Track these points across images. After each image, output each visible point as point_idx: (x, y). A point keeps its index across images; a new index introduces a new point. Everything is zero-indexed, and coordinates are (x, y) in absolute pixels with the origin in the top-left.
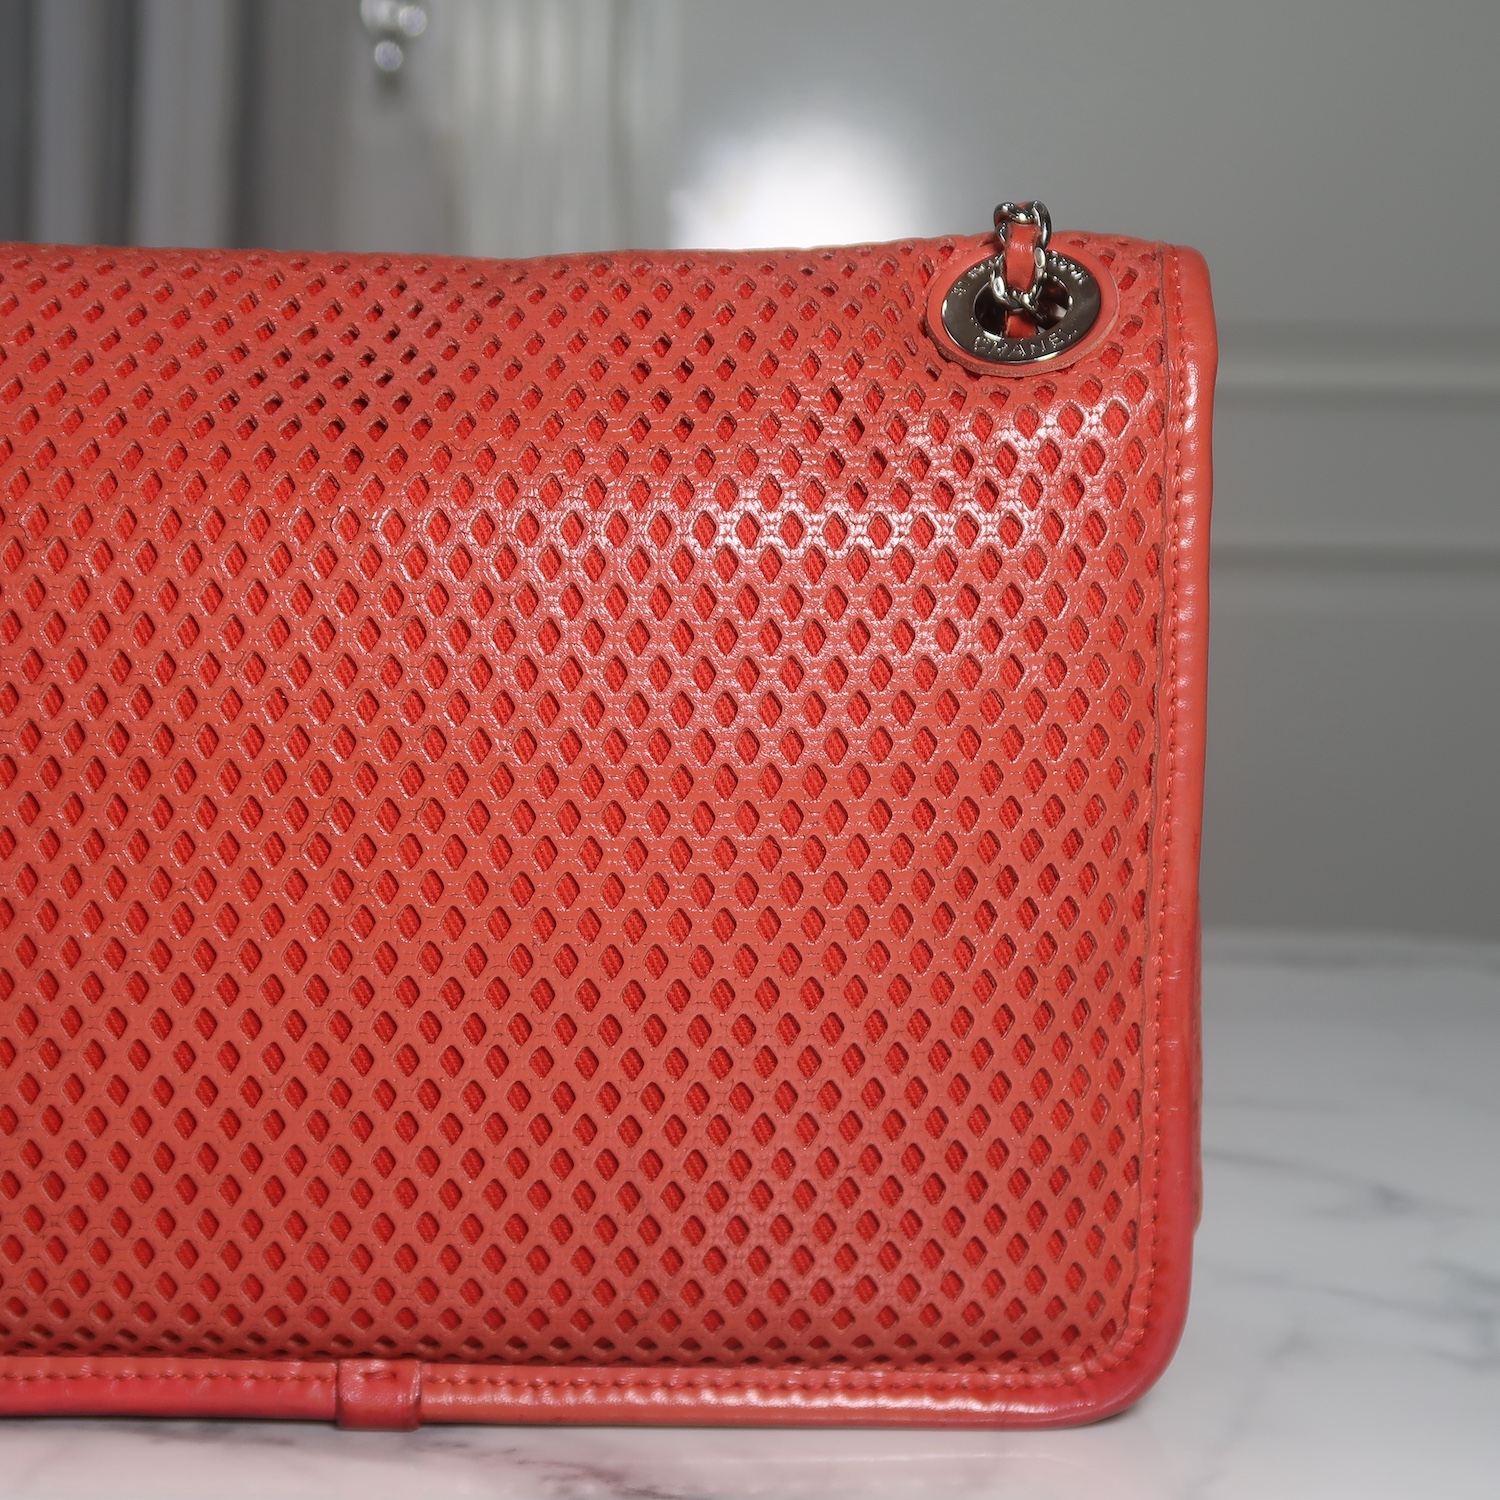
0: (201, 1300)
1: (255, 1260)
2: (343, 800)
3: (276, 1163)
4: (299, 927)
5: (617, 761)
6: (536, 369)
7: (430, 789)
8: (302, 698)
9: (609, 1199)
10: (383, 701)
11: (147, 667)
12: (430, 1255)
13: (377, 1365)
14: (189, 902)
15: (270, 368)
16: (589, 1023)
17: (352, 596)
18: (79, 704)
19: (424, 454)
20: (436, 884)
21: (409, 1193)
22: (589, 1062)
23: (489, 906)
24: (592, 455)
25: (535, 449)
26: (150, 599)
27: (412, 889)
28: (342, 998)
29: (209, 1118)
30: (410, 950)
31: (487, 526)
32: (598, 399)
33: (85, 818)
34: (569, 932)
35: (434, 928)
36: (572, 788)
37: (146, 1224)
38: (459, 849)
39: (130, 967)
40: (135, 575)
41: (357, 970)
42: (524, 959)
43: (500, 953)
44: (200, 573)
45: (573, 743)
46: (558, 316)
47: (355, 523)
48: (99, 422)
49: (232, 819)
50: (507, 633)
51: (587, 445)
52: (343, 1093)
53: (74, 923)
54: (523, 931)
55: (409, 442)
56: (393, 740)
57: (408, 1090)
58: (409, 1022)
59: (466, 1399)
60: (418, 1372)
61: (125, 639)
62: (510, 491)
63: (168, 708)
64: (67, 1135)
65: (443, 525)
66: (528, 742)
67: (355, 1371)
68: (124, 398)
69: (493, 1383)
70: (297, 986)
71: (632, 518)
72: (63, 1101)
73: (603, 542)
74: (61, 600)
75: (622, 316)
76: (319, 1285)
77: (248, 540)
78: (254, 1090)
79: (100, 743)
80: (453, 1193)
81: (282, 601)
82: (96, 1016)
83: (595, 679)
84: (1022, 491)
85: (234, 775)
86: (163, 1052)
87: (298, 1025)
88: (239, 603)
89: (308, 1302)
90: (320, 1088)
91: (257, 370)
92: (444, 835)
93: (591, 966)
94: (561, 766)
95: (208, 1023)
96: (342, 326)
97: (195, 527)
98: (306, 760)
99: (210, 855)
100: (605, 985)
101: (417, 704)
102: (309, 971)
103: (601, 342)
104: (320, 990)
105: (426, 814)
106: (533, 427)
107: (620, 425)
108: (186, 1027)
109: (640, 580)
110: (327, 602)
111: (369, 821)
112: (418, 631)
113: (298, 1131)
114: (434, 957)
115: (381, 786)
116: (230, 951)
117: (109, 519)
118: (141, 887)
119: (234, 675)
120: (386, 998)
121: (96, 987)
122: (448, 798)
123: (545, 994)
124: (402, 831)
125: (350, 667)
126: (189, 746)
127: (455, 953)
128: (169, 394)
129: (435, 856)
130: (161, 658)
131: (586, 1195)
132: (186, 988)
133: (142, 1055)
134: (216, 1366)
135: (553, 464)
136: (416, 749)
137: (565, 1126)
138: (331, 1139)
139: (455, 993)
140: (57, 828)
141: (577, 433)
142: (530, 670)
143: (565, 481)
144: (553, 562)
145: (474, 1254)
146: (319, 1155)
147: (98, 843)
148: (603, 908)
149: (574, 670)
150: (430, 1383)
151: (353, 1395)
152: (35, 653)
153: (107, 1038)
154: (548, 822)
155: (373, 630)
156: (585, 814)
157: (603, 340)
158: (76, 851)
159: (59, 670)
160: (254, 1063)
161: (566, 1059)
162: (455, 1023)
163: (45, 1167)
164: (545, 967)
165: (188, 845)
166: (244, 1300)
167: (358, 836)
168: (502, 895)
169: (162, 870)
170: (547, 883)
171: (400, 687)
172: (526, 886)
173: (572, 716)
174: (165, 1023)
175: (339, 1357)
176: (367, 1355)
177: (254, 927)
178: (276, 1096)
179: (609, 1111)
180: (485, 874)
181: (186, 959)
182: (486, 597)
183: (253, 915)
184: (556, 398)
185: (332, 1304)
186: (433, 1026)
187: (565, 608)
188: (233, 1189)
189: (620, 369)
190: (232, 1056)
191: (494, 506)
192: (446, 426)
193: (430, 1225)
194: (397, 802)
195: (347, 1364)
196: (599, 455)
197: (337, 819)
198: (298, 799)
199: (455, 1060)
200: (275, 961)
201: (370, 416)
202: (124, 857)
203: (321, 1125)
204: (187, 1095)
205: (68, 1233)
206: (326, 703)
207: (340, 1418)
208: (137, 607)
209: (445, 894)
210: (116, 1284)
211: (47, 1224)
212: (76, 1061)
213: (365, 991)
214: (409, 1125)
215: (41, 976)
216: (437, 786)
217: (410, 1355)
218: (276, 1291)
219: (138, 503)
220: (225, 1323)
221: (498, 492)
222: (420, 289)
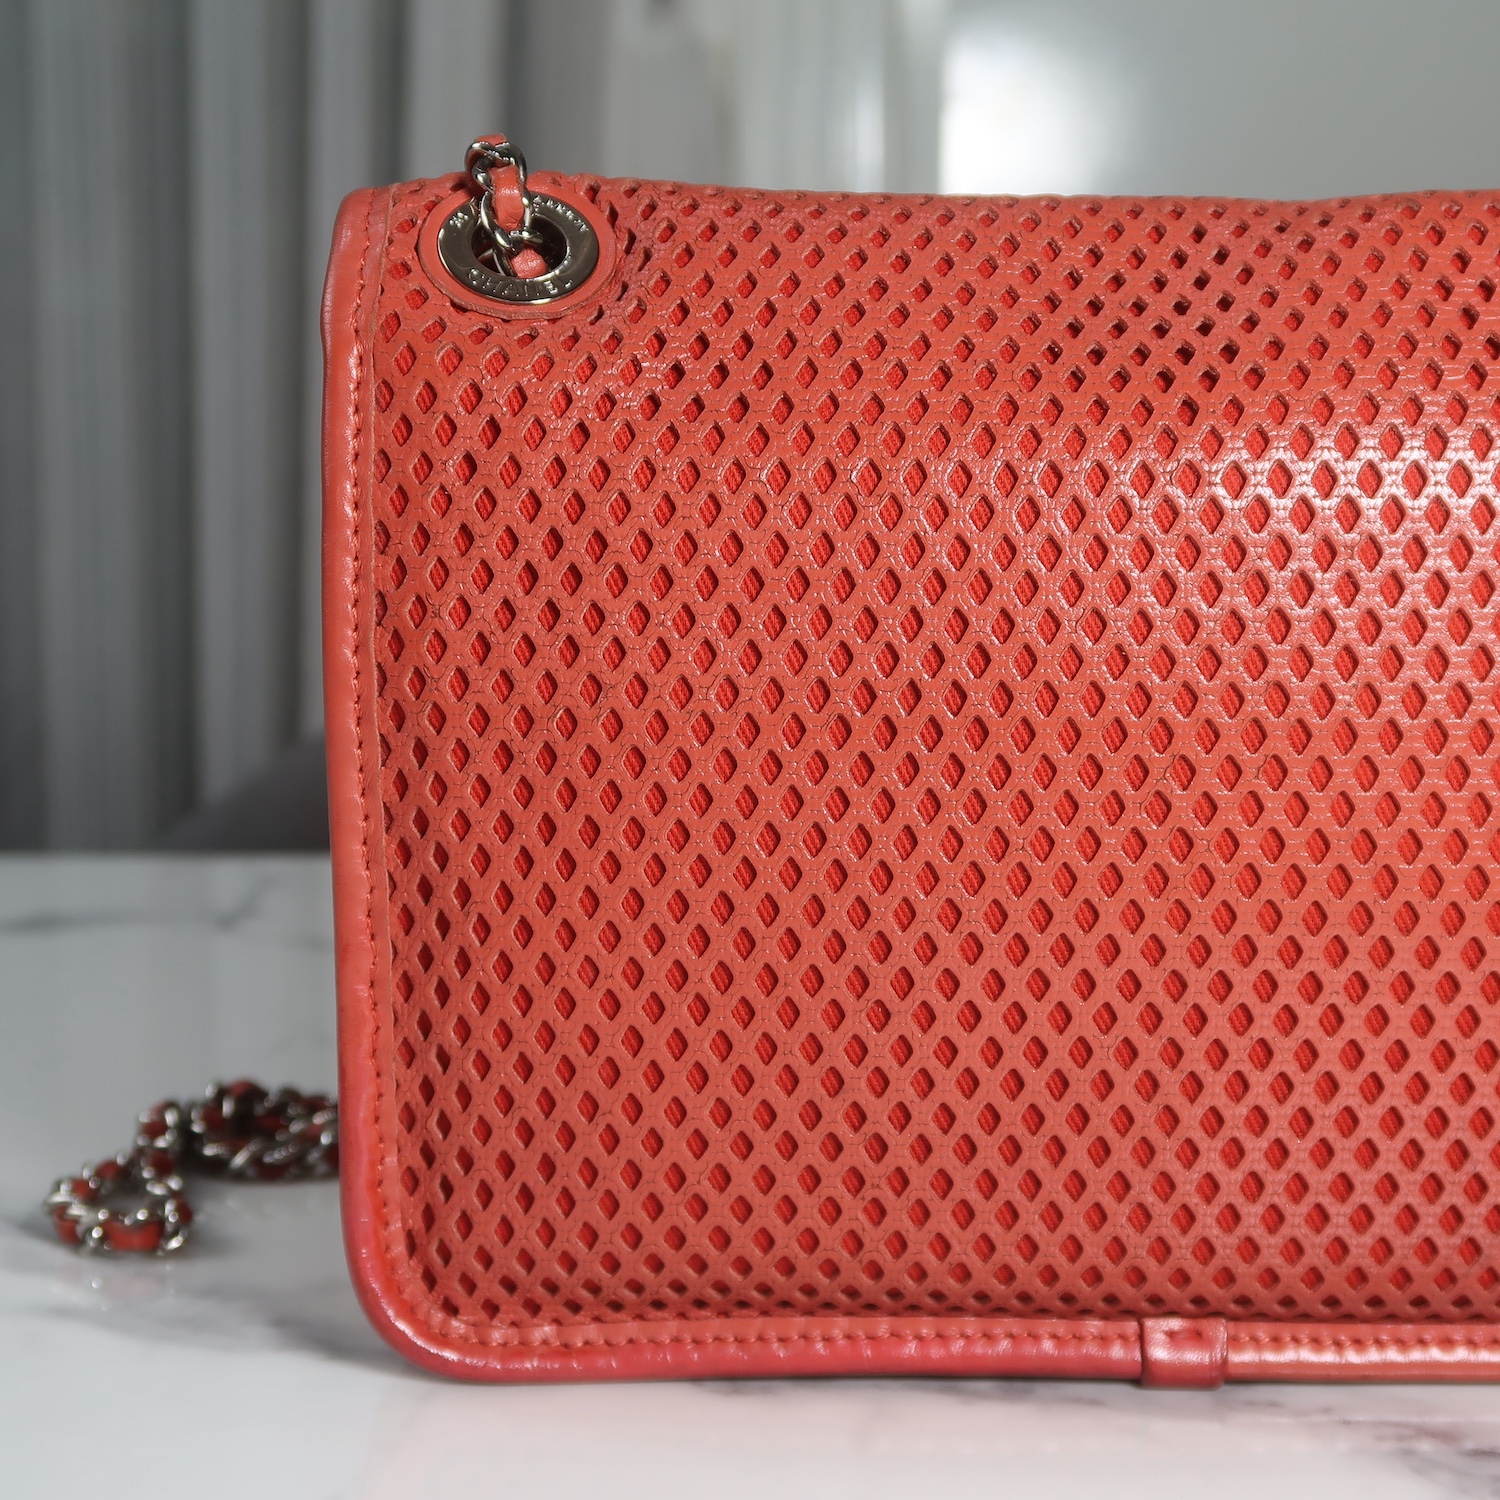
0: (1017, 1262)
1: (1075, 1220)
2: (1183, 758)
3: (1102, 1122)
4: (1135, 887)
5: (1460, 716)
6: (1362, 315)
7: (1272, 745)
8: (1142, 654)
9: (1435, 1158)
10: (1225, 658)
11: (983, 626)
12: (1252, 1214)
13: (1175, 1324)
14: (1026, 863)
15: (1085, 317)
16: (1426, 981)
17: (1192, 551)
18: (914, 663)
19: (1258, 407)
20: (1277, 842)
21: (1235, 1153)
22: (1425, 1020)
23: (1329, 864)
24: (1431, 403)
25: (1371, 398)
26: (985, 553)
27: (1251, 847)
28: (1178, 958)
29: (1037, 1080)
30: (1248, 909)
31: (1327, 479)
32: (1430, 348)
33: (921, 778)
34: (1410, 889)
35: (1273, 888)
36: (1415, 744)
37: (966, 1187)
38: (1301, 806)
39: (964, 928)
40: (970, 530)
41: (1194, 930)
42: (1365, 916)
43: (1339, 910)
44: (1037, 529)
45: (1417, 697)
46: (1377, 262)
47: (1194, 479)
48: (923, 376)
49: (1070, 778)
50: (1350, 587)
51: (1424, 393)
52: (1174, 1053)
53: (907, 883)
54: (1363, 888)
55: (1242, 392)
56: (1236, 697)
57: (1239, 1049)
58: (1244, 981)
59: (1270, 1357)
60: (1220, 1330)
61: (961, 596)
62: (1349, 443)
63: (1006, 666)
64: (892, 1096)
65: (1283, 478)
66: (1372, 698)
67: (1159, 1329)
68: (945, 348)
69: (1296, 1341)
70: (1132, 945)
71: (1474, 467)
72: (889, 1064)
73: (1445, 492)
74: (895, 556)
75: (1441, 259)
76: (1138, 1246)
77: (1086, 494)
78: (1084, 1051)
79: (936, 701)
80: (1279, 1153)
81: (1121, 558)
82: (926, 978)
83: (1438, 631)
85: (1073, 734)
86: (994, 1014)
87: (1132, 985)
88: (1077, 557)
89: (1126, 1262)
90: (1150, 1048)
91: (1070, 319)
92: (1285, 792)
93: (1430, 924)
94: (1404, 721)
95: (1041, 984)
96: (1147, 274)
97: (1031, 482)
98: (1147, 716)
99: (1046, 814)
100: (1444, 942)
101: (1260, 660)
102: (1146, 930)
103: (1424, 288)
104: (1157, 950)
105: (1265, 771)
106: (1367, 377)
107: (1455, 372)
108: (1017, 988)
109: (1483, 532)
110: (1167, 556)
111: (1209, 779)
112: (1260, 586)
113: (1126, 1091)
114: (1273, 916)
115: (1222, 744)
116: (1065, 911)
117: (942, 474)
118: (977, 847)
119: (1073, 632)
120: (1222, 959)
121: (929, 949)
122: (1289, 756)
123: (1385, 952)
124: (1243, 788)
125: (1191, 623)
126: (1027, 704)
127: (1295, 911)
128: (990, 346)
129: (1276, 815)
130: (997, 614)
131: (1414, 1154)
132: (1020, 949)
133: (972, 1016)
134: (1014, 1325)
135: (1392, 415)
136: (1257, 705)
137: (1396, 1085)
138: (1160, 1099)
139: (1293, 952)
140: (891, 789)
141: (1411, 381)
142: (1373, 624)
143: (1405, 431)
144: (1395, 513)
145: (1296, 1214)
146: (1146, 1115)
147: (934, 803)
148: (1445, 865)
149: (1417, 623)
150: (1234, 1342)
151: (1160, 1353)
152: (867, 610)
153: (937, 1000)
154: (1390, 778)
155: (1214, 587)
156: (1427, 770)
157: (1426, 284)
158: (910, 810)
159: (892, 627)
160: (1084, 1023)
161: (1401, 1017)
162: (1290, 982)
163: (868, 1129)
164: (1385, 925)
165: (1026, 805)
166: (1061, 1262)
167: (1198, 793)
168: (1342, 851)
169: (998, 830)
170: (1388, 839)
171: (1241, 643)
172: (1368, 844)
173: (1415, 670)
174: (997, 984)
175: (1139, 1316)
176: (1172, 1313)
177: (1090, 887)
178: (1105, 1057)
179: (1442, 1070)
180: (1327, 831)
181: (1020, 918)
182: (1328, 551)
183: (1090, 874)
184: (1387, 344)
185: (1150, 1266)
186: (1268, 985)
187: (1407, 560)
188: (1057, 1150)
189: (1448, 314)
190: (1063, 1017)
191: (1332, 456)
192: (1279, 374)
193: (1255, 1185)
194: (1239, 759)
195: (1149, 1323)
196: (1437, 404)
197: (1177, 776)
198: (1137, 757)
199: (1289, 1019)
200: (1111, 921)
201: (1198, 366)
202: (959, 818)
203: (1150, 1085)
204: (1015, 1055)
205: (887, 1196)
206: (1168, 660)
207: (1145, 1376)
208: (973, 563)
209: (1286, 852)
210: (931, 1246)
211: (868, 1184)
212: (904, 1023)
213: (1202, 951)
214: (1240, 1085)
215: (872, 936)
216: (1279, 743)
217: (1217, 1314)
218: (1094, 1251)
219: (971, 458)
220: (1038, 1283)
221: (1337, 442)
222: (1220, 233)
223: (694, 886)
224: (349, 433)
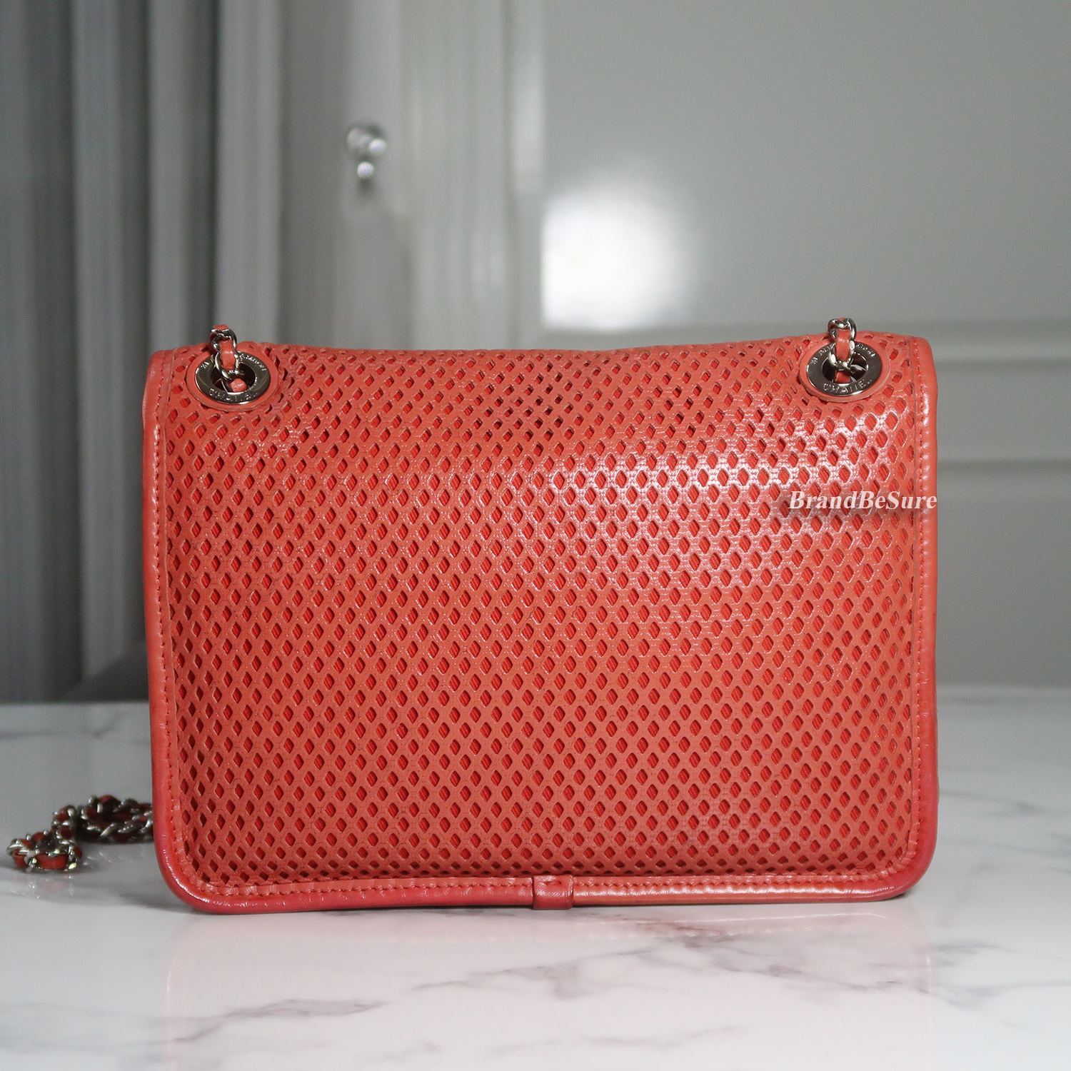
0: (471, 847)
1: (497, 827)
2: (539, 608)
3: (507, 780)
4: (519, 668)
5: (665, 587)
6: (620, 404)
7: (579, 602)
8: (519, 561)
9: (664, 793)
10: (556, 562)
11: (446, 550)
12: (580, 822)
13: (550, 878)
14: (468, 658)
15: (494, 407)
16: (654, 709)
17: (541, 513)
18: (414, 567)
19: (571, 446)
20: (583, 646)
21: (570, 792)
22: (655, 728)
23: (607, 656)
24: (649, 444)
25: (622, 443)
26: (446, 517)
27: (571, 649)
28: (539, 701)
29: (476, 759)
30: (570, 677)
31: (602, 479)
32: (650, 418)
33: (419, 620)
34: (645, 667)
35: (582, 667)
36: (645, 600)
37: (446, 812)
38: (593, 629)
39: (440, 689)
40: (440, 506)
41: (546, 687)
42: (624, 680)
43: (613, 677)
44: (470, 504)
45: (645, 579)
46: (628, 380)
47: (541, 480)
48: (418, 435)
49: (487, 618)
50: (613, 529)
51: (646, 440)
52: (540, 745)
53: (414, 669)
54: (623, 667)
55: (564, 441)
56: (562, 580)
57: (570, 743)
58: (570, 711)
59: (594, 894)
60: (571, 880)
61: (436, 536)
62: (612, 463)
63: (456, 566)
64: (410, 769)
65: (582, 480)
66: (624, 579)
67: (541, 880)
68: (429, 422)
69: (606, 885)
70: (518, 695)
71: (669, 473)
72: (407, 753)
73: (656, 485)
74: (405, 518)
75: (658, 378)
76: (527, 838)
77: (492, 488)
78: (498, 745)
79: (425, 584)
80: (591, 792)
81: (508, 517)
82: (424, 712)
83: (654, 549)
84: (849, 456)
85: (488, 598)
86: (455, 728)
87: (519, 713)
88: (488, 518)
89: (522, 846)
90: (528, 743)
91: (488, 408)
92: (586, 623)
93: (655, 683)
94: (639, 589)
95: (477, 714)
96: (524, 386)
97: (467, 483)
98: (521, 590)
99: (477, 635)
100: (661, 691)
101: (572, 562)
102: (524, 688)
103: (649, 391)
104: (529, 697)
105: (577, 614)
106: (621, 433)
107: (662, 430)
108: (466, 717)
109: (674, 502)
110: (529, 516)
111: (551, 618)
112: (572, 529)
113: (518, 764)
114: (582, 680)
115: (556, 601)
116: (487, 679)
117: (426, 479)
118: (445, 651)
119: (487, 551)
120: (560, 701)
121: (424, 698)
122: (587, 606)
123: (634, 696)
124: (566, 622)
125: (541, 546)
126: (467, 585)
127: (592, 678)
128: (449, 421)
129: (582, 633)
130: (452, 544)
131: (653, 791)
132: (466, 698)
133: (446, 730)
134: (473, 880)
135: (631, 450)
136: (572, 583)
137: (643, 758)
138: (534, 768)
139: (592, 697)
140: (405, 625)
141: (641, 434)
142: (624, 545)
143: (637, 457)
144: (633, 495)
145: (600, 821)
146: (528, 775)
147: (425, 631)
148: (660, 655)
149: (644, 545)
150: (576, 886)
151: (541, 893)
152: (393, 543)
153: (429, 722)
154: (634, 616)
155: (551, 529)
156: (651, 612)
157: (650, 390)
158: (414, 635)
159: (404, 551)
160: (497, 733)
161: (643, 726)
162: (591, 711)
163: (399, 785)
164: (634, 684)
165: (467, 631)
166: (491, 847)
167: (546, 624)
168: (613, 650)
169: (455, 643)
170: (634, 644)
171: (564, 555)
172: (624, 646)
173: (644, 566)
174: (456, 714)
175: (532, 875)
176: (547, 873)
177: (498, 668)
178: (508, 748)
179: (664, 751)
180: (605, 641)
181: (466, 684)
182: (603, 512)
183: (497, 662)
184: (630, 418)
185: (533, 847)
186: (582, 713)
187: (639, 516)
188: (487, 793)
189: (659, 403)
190: (487, 729)
191: (605, 469)
192: (580, 432)
193: (580, 808)
194: (564, 608)
195: (537, 878)
196: (652, 445)
197: (536, 617)
198: (518, 608)
199: (592, 728)
200: (508, 684)
201: (544, 429)
202: (437, 637)
203: (529, 761)
204: (466, 749)
205: (409, 817)
206: (530, 563)
207: (534, 904)
208: (441, 520)
209: (587, 651)
210: (431, 841)
211: (400, 811)
212: (414, 734)
213: (550, 697)
214: (571, 760)
215: (398, 694)
216: (582, 600)
217: (568, 872)
218: (507, 842)
219: (440, 472)
220: (482, 857)
221: (607, 463)
222: (559, 367)
223: (316, 672)
224: (154, 465)
